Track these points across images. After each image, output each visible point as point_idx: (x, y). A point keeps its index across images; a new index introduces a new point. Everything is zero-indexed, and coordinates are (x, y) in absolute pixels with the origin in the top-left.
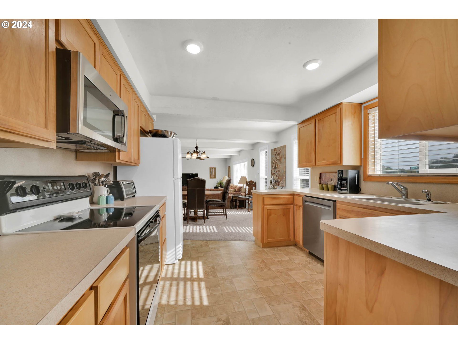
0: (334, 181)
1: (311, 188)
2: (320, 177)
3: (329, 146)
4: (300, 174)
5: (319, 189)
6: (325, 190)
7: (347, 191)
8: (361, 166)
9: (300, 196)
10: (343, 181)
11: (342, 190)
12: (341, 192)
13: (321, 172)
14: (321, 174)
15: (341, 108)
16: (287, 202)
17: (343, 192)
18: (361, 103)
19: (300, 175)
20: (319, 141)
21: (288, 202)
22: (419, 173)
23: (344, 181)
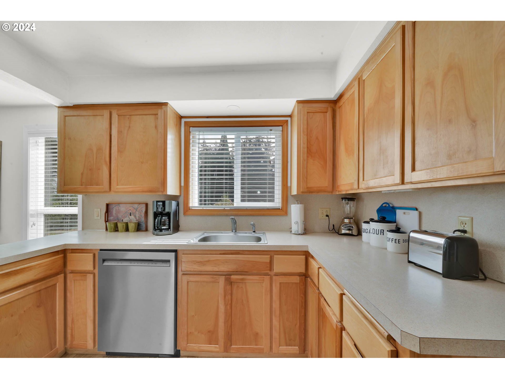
0: (135, 216)
1: (83, 229)
2: (107, 211)
3: (142, 163)
4: (46, 205)
5: (105, 230)
6: (122, 232)
7: (170, 231)
8: (180, 196)
9: (84, 251)
10: (163, 216)
11: (161, 230)
12: (161, 233)
13: (108, 203)
14: (108, 205)
15: (164, 111)
16: (49, 272)
17: (164, 232)
18: (182, 116)
19: (45, 207)
20: (120, 151)
21: (51, 270)
22: (234, 205)
23: (165, 216)
